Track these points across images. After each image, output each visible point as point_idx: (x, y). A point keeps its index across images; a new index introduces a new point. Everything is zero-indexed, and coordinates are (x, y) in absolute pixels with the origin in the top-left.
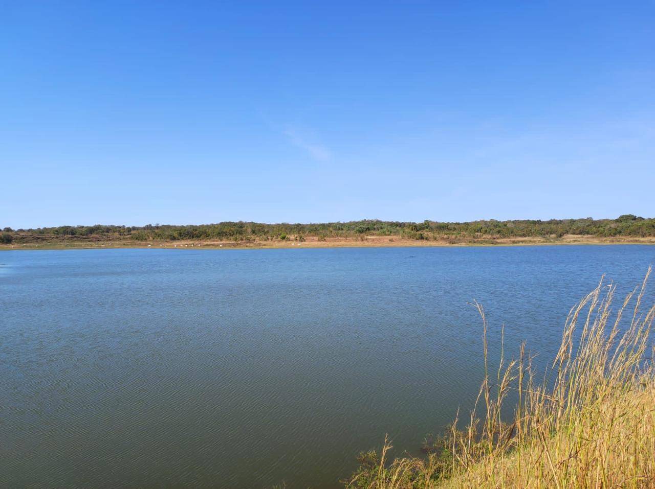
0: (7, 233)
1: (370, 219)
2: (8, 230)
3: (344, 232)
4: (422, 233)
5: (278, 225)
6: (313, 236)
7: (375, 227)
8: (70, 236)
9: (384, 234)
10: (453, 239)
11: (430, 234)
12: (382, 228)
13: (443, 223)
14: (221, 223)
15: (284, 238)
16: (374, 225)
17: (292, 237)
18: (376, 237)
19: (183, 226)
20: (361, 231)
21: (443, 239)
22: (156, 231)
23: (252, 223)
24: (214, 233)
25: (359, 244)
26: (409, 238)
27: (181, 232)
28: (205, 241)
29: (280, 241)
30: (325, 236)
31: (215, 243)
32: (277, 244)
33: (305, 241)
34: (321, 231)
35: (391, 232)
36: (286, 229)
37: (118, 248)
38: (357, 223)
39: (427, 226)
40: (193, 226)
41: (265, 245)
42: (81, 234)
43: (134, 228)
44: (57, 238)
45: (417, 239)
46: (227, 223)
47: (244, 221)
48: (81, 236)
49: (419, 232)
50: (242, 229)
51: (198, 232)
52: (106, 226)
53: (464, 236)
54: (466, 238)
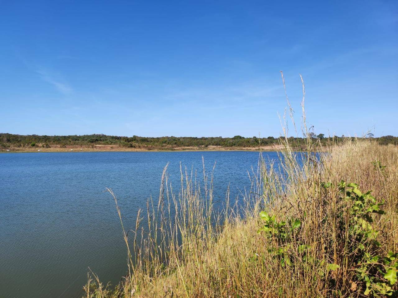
1: (98, 134)
3: (80, 142)
4: (132, 143)
5: (29, 136)
6: (57, 144)
9: (107, 143)
10: (150, 147)
11: (137, 144)
12: (106, 140)
13: (145, 138)
15: (34, 145)
16: (101, 138)
17: (40, 145)
18: (102, 145)
20: (92, 142)
21: (144, 147)
23: (8, 134)
25: (91, 150)
29: (30, 147)
30: (65, 145)
32: (28, 149)
33: (50, 147)
34: (62, 141)
35: (112, 143)
36: (36, 139)
38: (89, 136)
39: (135, 139)
41: (18, 150)
45: (129, 147)
49: (130, 143)
53: (157, 146)
54: (157, 147)
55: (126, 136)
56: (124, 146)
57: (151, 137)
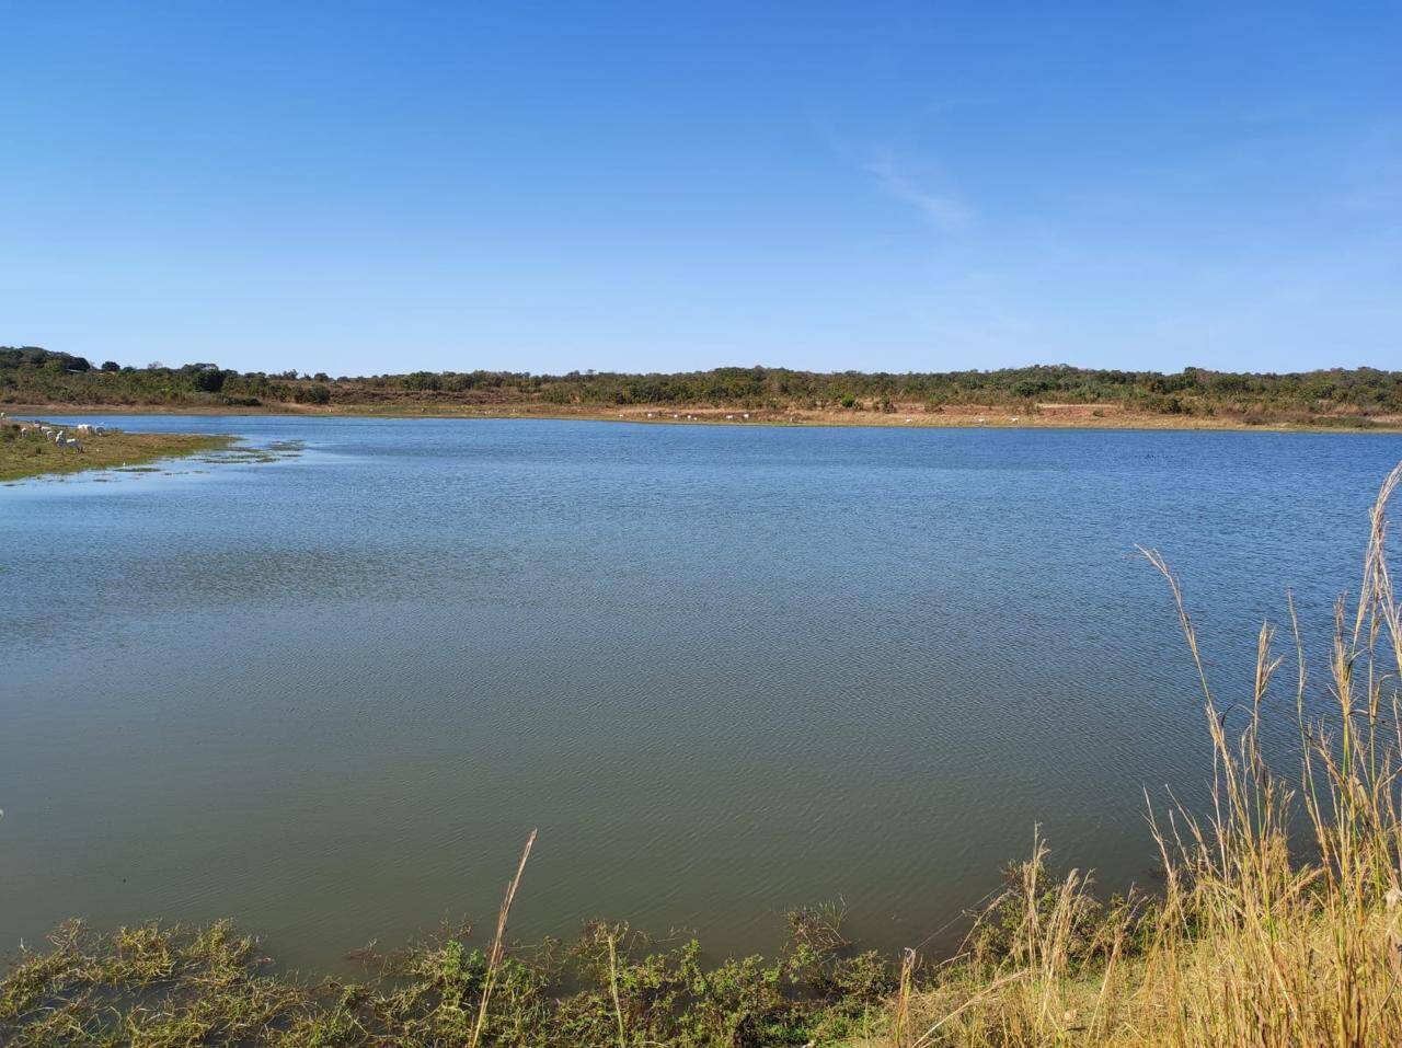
0: (320, 384)
1: (1050, 365)
2: (322, 377)
3: (986, 393)
4: (1178, 398)
5: (838, 376)
6: (915, 400)
7: (1061, 382)
8: (430, 392)
9: (1082, 398)
10: (1257, 413)
11: (1199, 401)
12: (1077, 386)
13: (1235, 375)
14: (718, 371)
15: (849, 404)
16: (1058, 377)
17: (868, 403)
18: (1062, 406)
19: (640, 375)
20: (1026, 392)
21: (1230, 412)
22: (589, 385)
23: (783, 369)
24: (701, 391)
25: (1020, 420)
26: (1142, 410)
27: (638, 387)
28: (684, 408)
29: (840, 411)
30: (940, 403)
31: (705, 411)
32: (834, 417)
33: (895, 411)
34: (932, 390)
35: (1099, 395)
36: (856, 384)
37: (517, 418)
38: (1016, 372)
39: (1191, 380)
40: (659, 376)
41: (808, 418)
42: (450, 389)
43: (546, 379)
44: (407, 395)
45: (1164, 412)
46: (729, 369)
47: (764, 365)
48: (451, 393)
49: (1172, 396)
50: (760, 383)
51: (670, 387)
52: (495, 374)
53: (1286, 407)
54: (1289, 412)
55: (1155, 370)
56: (1144, 407)
57: (1264, 373)
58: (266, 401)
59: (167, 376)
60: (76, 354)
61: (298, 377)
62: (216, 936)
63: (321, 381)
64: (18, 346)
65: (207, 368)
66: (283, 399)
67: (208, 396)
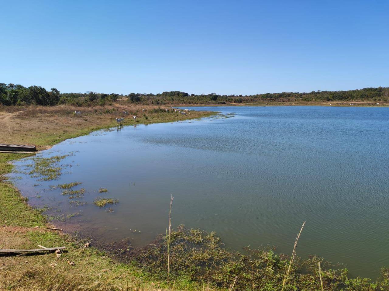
0: (240, 98)
2: (241, 96)
8: (269, 99)
14: (364, 89)
19: (336, 92)
22: (318, 95)
24: (358, 96)
27: (335, 95)
28: (351, 101)
31: (358, 102)
37: (294, 106)
40: (342, 91)
42: (275, 98)
43: (304, 94)
44: (263, 100)
46: (368, 88)
47: (383, 87)
48: (275, 99)
50: (380, 93)
51: (346, 95)
52: (288, 93)
58: (227, 102)
59: (205, 97)
60: (186, 92)
61: (235, 96)
62: (212, 235)
63: (241, 97)
64: (174, 91)
65: (214, 95)
66: (231, 102)
67: (214, 101)
